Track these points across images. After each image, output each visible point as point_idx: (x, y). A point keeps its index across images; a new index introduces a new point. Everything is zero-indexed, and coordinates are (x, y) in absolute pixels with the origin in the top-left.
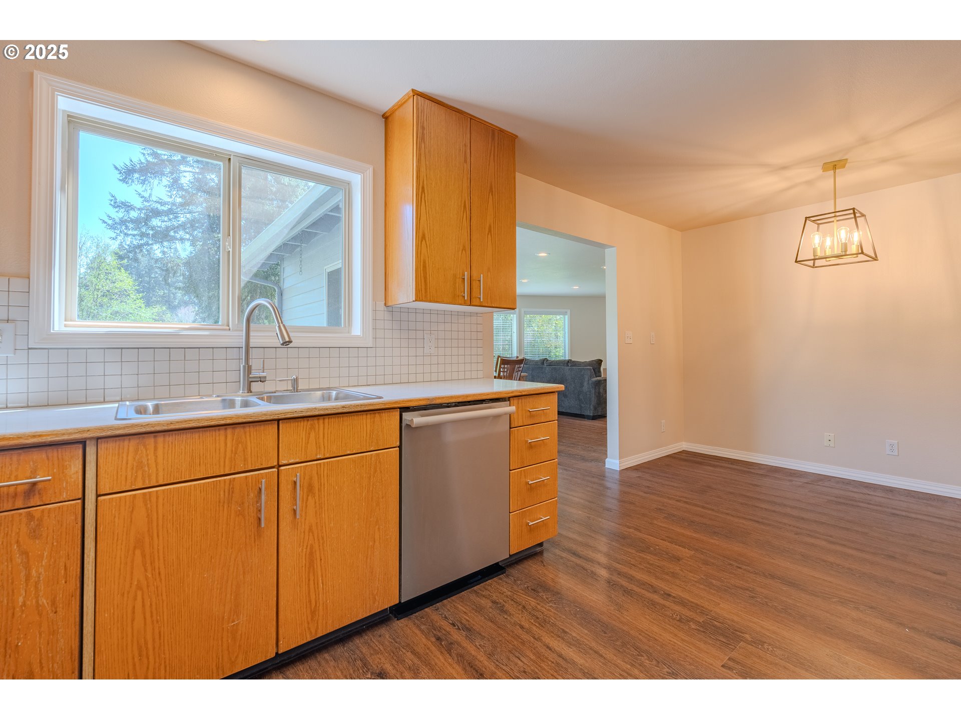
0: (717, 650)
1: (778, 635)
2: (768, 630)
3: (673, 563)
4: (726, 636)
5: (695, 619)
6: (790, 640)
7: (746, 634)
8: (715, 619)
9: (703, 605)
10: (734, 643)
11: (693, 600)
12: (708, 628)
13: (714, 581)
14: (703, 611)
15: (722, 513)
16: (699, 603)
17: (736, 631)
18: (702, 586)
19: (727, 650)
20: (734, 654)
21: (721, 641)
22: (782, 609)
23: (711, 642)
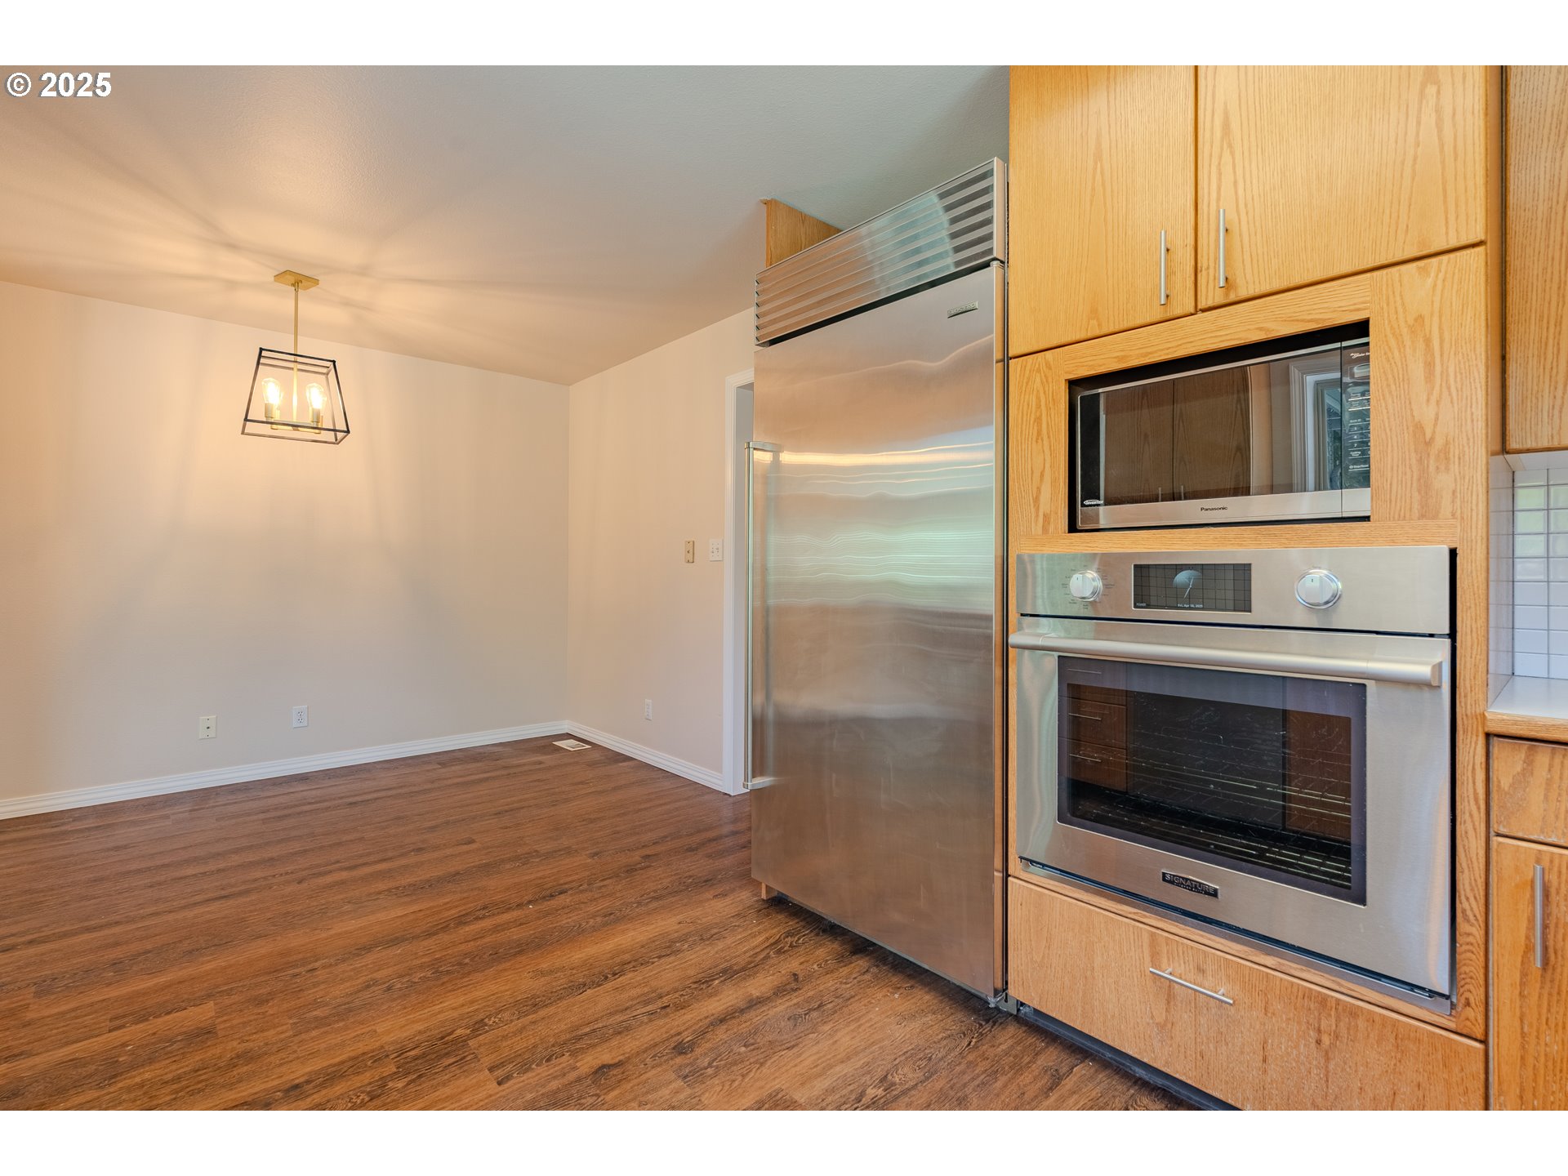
0: (466, 1077)
1: (478, 1000)
2: (463, 1005)
3: (209, 1043)
4: (447, 1054)
5: (384, 1075)
6: (493, 994)
7: (455, 1030)
8: (402, 1051)
9: (360, 1051)
10: (465, 1052)
11: (337, 1060)
12: (416, 1068)
13: (315, 1013)
14: (379, 1058)
15: (142, 918)
16: (352, 1054)
17: (442, 1038)
18: (314, 1033)
19: (473, 1065)
20: (487, 1061)
21: (453, 1063)
22: (433, 973)
23: (446, 1077)
